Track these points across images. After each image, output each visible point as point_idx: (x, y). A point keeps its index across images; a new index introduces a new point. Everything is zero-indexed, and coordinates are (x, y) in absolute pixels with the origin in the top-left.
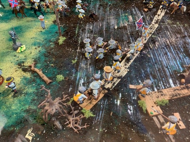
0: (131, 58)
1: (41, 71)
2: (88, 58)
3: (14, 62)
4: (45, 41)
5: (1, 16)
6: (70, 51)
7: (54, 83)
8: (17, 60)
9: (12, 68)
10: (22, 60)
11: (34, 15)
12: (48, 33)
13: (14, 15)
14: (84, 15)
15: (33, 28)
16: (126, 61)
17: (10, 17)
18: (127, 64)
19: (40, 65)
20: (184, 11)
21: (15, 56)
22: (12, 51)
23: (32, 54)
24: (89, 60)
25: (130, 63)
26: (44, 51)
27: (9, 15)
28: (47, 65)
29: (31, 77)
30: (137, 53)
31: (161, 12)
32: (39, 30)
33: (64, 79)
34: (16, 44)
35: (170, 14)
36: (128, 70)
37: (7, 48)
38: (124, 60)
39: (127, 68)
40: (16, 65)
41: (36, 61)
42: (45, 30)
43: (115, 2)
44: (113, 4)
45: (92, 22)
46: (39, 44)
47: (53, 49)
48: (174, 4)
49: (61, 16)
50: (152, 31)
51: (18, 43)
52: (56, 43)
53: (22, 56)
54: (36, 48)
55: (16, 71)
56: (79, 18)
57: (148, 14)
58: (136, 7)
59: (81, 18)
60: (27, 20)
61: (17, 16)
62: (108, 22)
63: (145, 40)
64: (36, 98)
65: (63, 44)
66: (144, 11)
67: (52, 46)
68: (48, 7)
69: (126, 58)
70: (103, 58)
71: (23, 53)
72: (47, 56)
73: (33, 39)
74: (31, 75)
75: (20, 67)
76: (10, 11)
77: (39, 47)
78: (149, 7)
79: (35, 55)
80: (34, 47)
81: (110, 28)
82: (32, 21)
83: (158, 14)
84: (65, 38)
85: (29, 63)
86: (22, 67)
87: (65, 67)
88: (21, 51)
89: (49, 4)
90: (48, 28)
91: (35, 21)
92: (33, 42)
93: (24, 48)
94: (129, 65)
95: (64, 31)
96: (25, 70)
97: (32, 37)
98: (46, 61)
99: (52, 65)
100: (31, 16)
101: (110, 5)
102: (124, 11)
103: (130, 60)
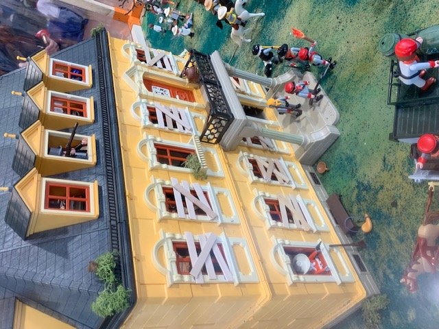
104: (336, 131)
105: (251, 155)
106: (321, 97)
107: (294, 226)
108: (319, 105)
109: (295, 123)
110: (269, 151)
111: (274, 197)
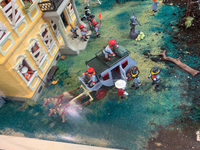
1: (179, 60)
5: (101, 4)
28: (181, 53)
47: (178, 33)
61: (118, 2)
65: (192, 26)
88: (141, 39)
98: (177, 48)
99: (187, 52)
104: (78, 53)
105: (48, 29)
106: (86, 41)
107: (35, 59)
108: (83, 42)
109: (71, 39)
110: (55, 35)
111: (40, 46)
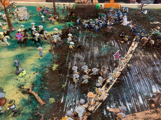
0: (110, 84)
1: (37, 94)
2: (76, 83)
3: (16, 85)
4: (41, 67)
5: (9, 45)
6: (61, 76)
7: (47, 105)
8: (18, 84)
9: (14, 90)
10: (22, 84)
11: (34, 45)
12: (44, 60)
13: (19, 45)
14: (74, 46)
15: (32, 55)
16: (106, 86)
17: (15, 46)
18: (107, 89)
19: (36, 88)
20: (152, 44)
21: (17, 80)
22: (15, 75)
23: (31, 78)
24: (76, 84)
25: (110, 88)
26: (40, 75)
27: (15, 45)
28: (42, 88)
29: (28, 99)
30: (115, 79)
31: (135, 44)
32: (38, 58)
33: (55, 101)
34: (18, 70)
35: (142, 46)
36: (108, 95)
37: (11, 73)
38: (104, 86)
39: (107, 92)
40: (18, 87)
41: (33, 85)
42: (42, 57)
43: (98, 35)
44: (97, 37)
45: (80, 52)
46: (37, 69)
47: (47, 74)
48: (144, 38)
49: (55, 46)
50: (128, 60)
51: (20, 69)
52: (51, 69)
53: (22, 80)
54: (34, 73)
55: (17, 93)
56: (70, 48)
57: (124, 45)
58: (115, 39)
59: (71, 48)
60: (29, 49)
61: (21, 46)
62: (92, 52)
63: (122, 68)
64: (31, 118)
65: (56, 70)
66: (121, 43)
67: (47, 72)
68: (46, 39)
69: (106, 83)
70: (88, 83)
71: (24, 77)
72: (43, 81)
73: (32, 65)
74: (28, 97)
75: (20, 89)
76: (16, 41)
77: (37, 72)
78: (125, 39)
79: (33, 79)
80: (33, 72)
81: (94, 57)
82: (32, 50)
83: (132, 45)
84: (57, 65)
85: (27, 86)
86: (22, 90)
87: (56, 91)
88: (22, 76)
89: (46, 37)
90: (44, 56)
91: (34, 49)
92: (32, 67)
93: (25, 73)
94: (109, 89)
95: (57, 59)
96: (24, 93)
97: (32, 63)
98: (41, 85)
99: (46, 88)
100: (32, 45)
101: (94, 38)
102: (105, 42)
103: (110, 85)
